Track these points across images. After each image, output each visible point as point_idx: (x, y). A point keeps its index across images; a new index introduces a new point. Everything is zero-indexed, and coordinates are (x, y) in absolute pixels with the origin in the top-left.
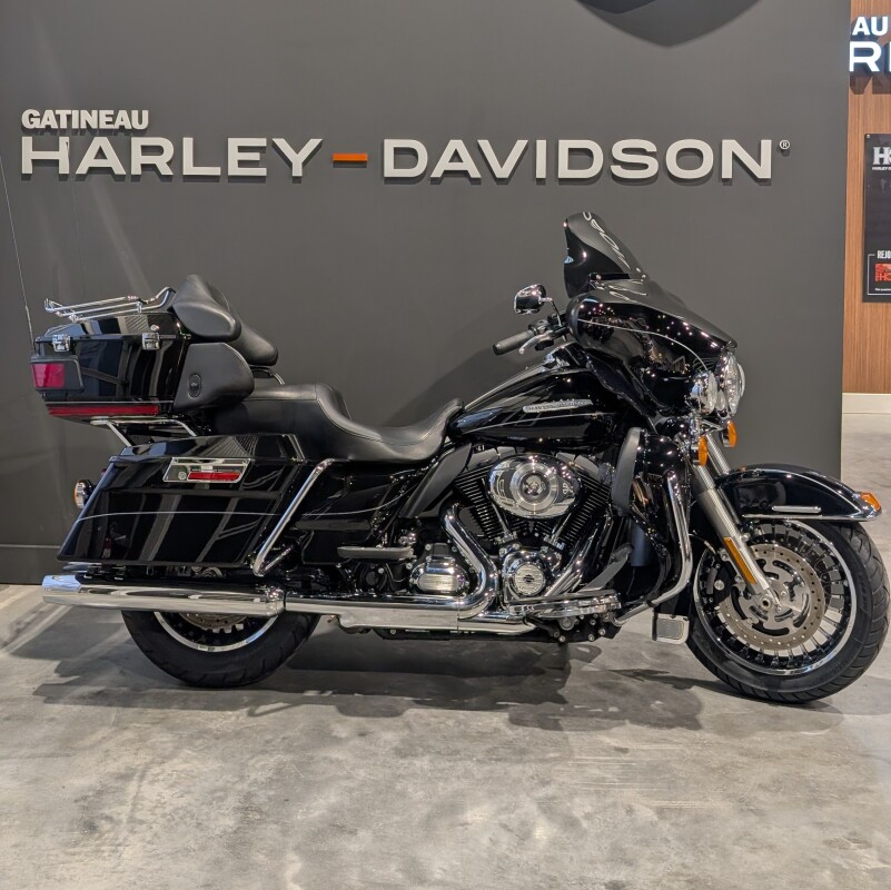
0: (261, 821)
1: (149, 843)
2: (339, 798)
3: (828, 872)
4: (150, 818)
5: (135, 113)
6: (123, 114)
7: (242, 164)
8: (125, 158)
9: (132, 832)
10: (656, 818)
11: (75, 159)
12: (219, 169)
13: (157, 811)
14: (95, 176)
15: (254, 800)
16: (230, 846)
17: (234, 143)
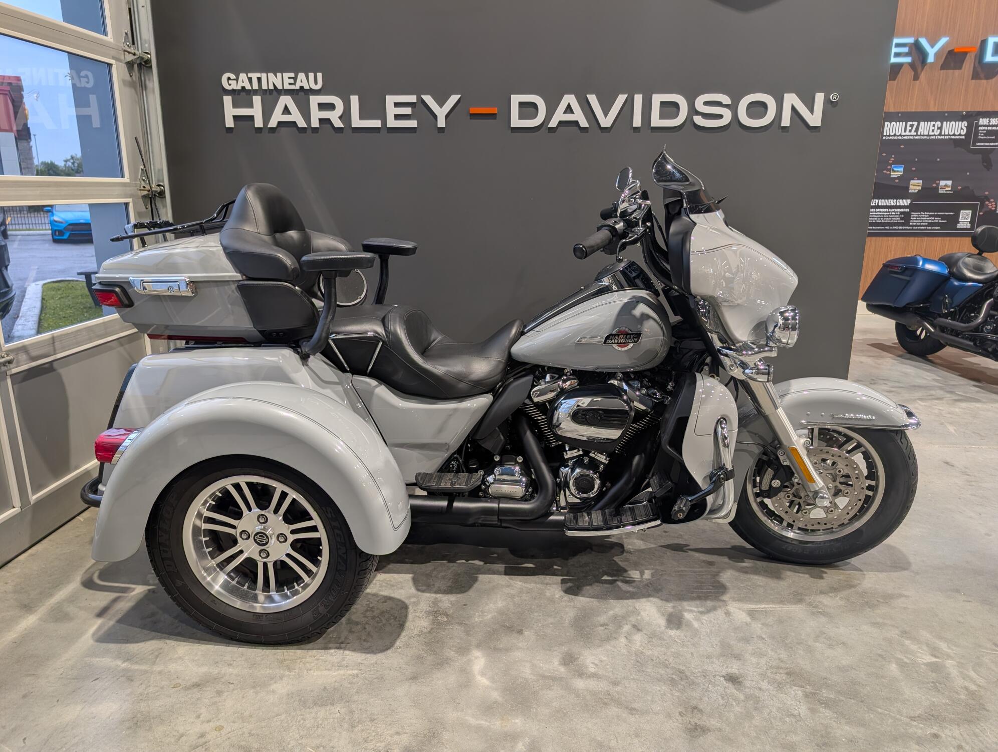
0: (448, 623)
1: (364, 641)
2: (504, 603)
3: (894, 665)
4: (364, 620)
5: (311, 75)
6: (301, 76)
7: (397, 117)
8: (306, 113)
9: (351, 631)
10: (748, 619)
11: (267, 114)
12: (379, 122)
13: (368, 614)
14: (283, 130)
15: (440, 604)
16: (427, 644)
17: (390, 100)
